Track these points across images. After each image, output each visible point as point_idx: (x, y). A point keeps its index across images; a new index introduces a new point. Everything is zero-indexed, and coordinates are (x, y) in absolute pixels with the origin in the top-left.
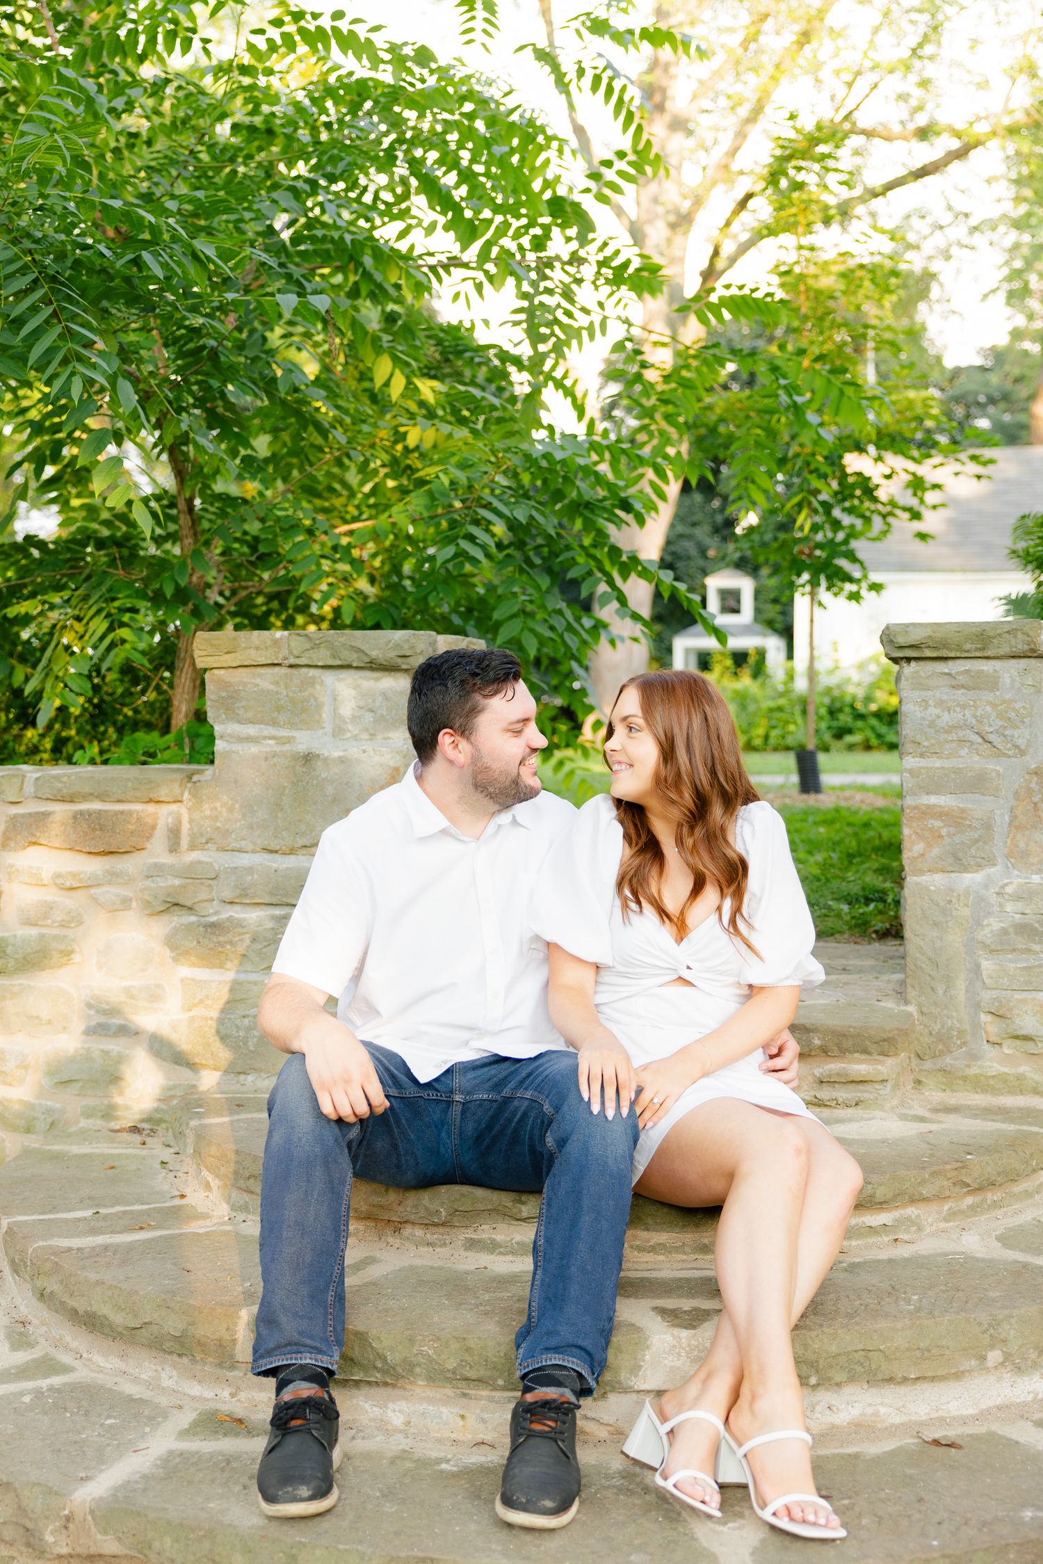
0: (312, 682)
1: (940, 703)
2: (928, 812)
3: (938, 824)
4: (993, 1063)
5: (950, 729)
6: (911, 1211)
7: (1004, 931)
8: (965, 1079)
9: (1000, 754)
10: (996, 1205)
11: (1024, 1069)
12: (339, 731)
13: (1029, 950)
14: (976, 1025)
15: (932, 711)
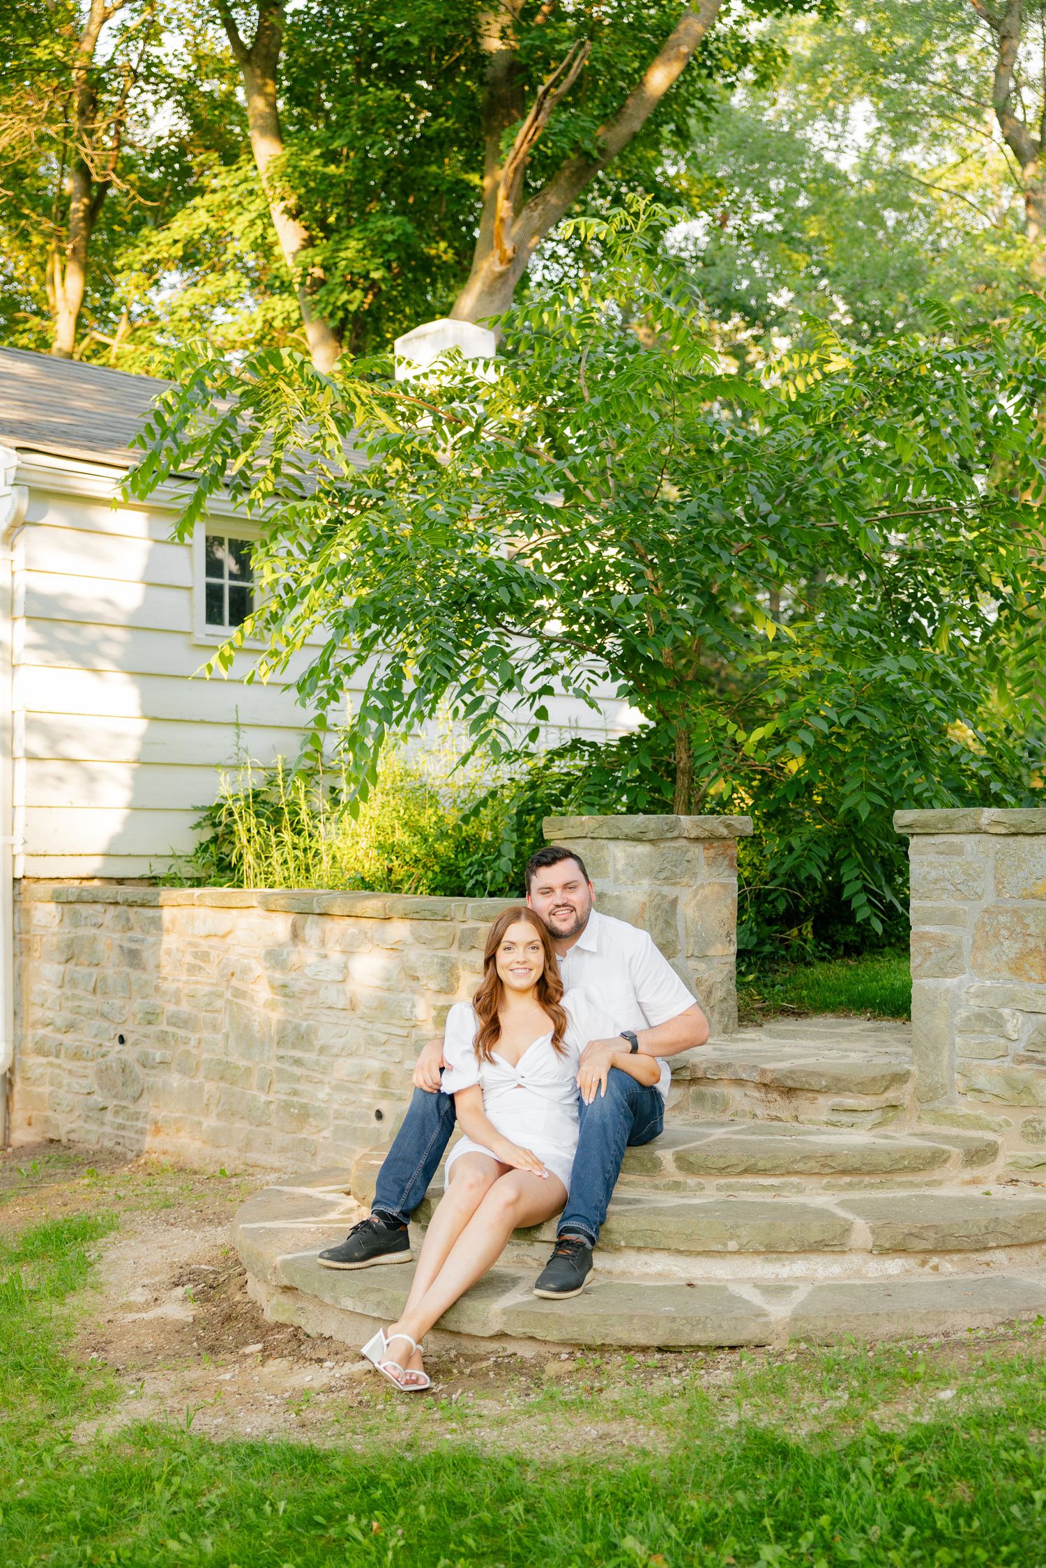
0: (602, 848)
1: (930, 864)
2: (926, 936)
3: (928, 944)
4: (964, 1106)
5: (936, 881)
6: (794, 1179)
7: (968, 1019)
8: (945, 1116)
9: (967, 899)
10: (872, 1186)
11: (981, 1112)
12: (616, 879)
13: (981, 1032)
14: (952, 1081)
15: (926, 869)
